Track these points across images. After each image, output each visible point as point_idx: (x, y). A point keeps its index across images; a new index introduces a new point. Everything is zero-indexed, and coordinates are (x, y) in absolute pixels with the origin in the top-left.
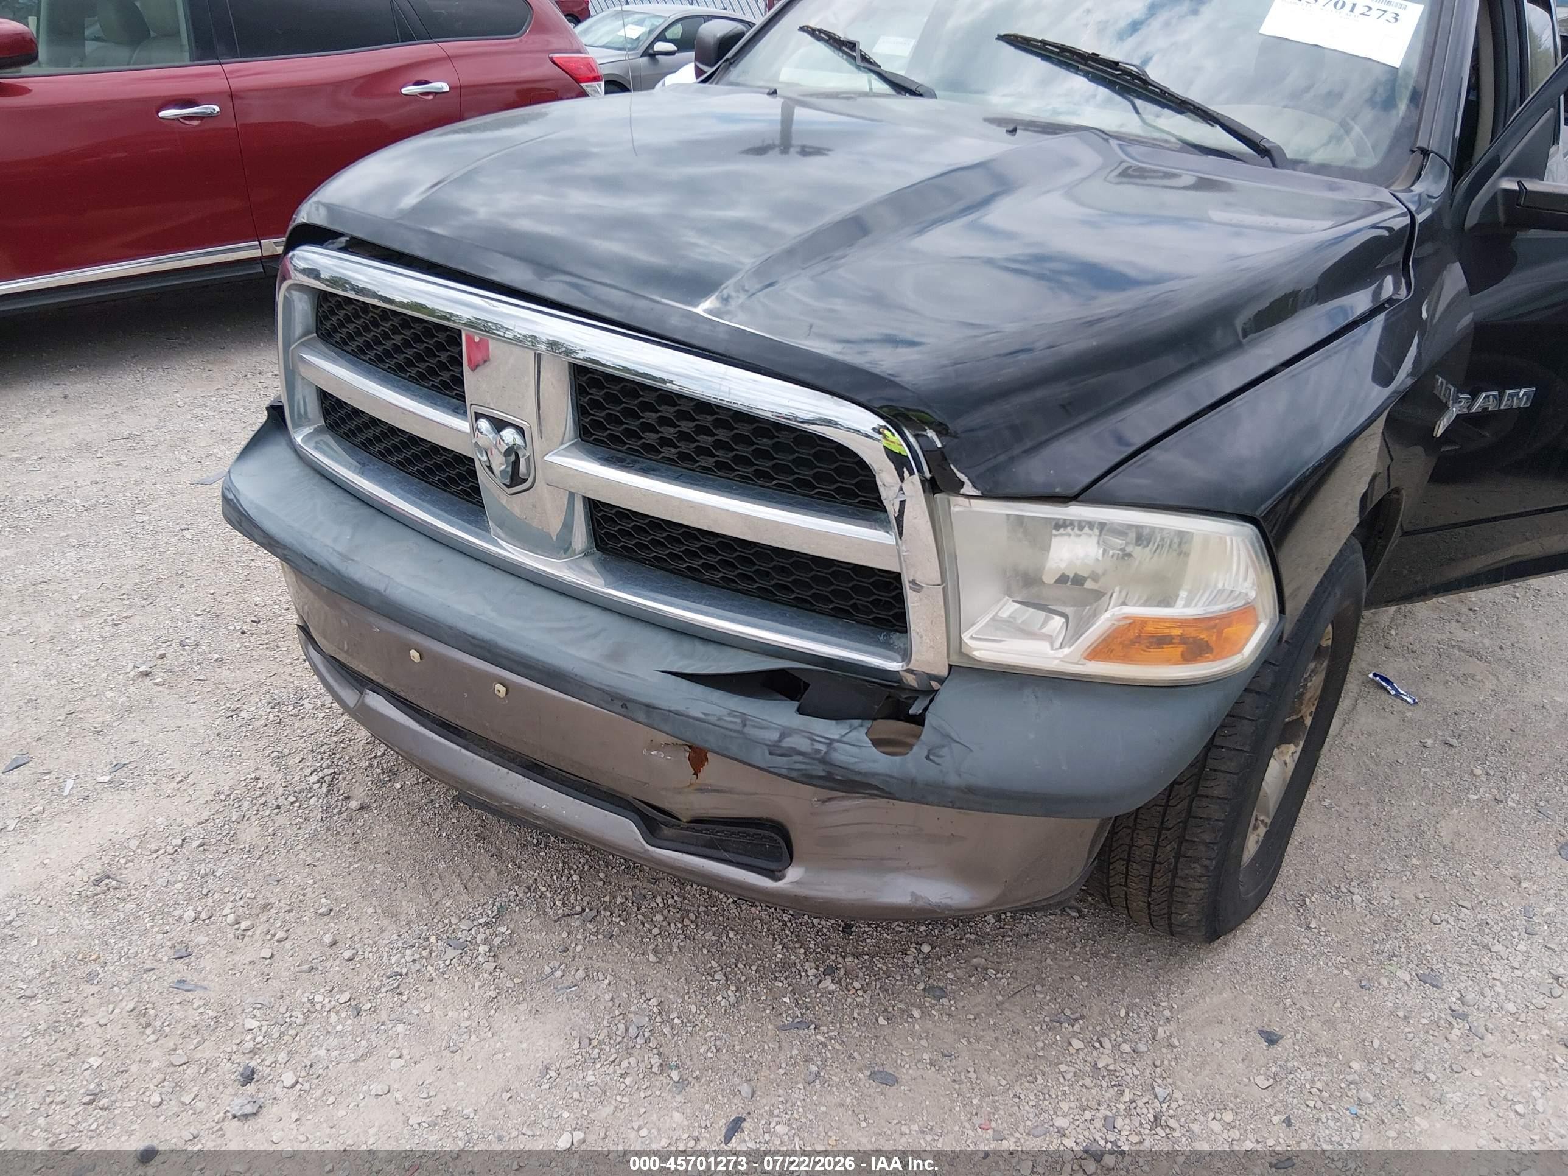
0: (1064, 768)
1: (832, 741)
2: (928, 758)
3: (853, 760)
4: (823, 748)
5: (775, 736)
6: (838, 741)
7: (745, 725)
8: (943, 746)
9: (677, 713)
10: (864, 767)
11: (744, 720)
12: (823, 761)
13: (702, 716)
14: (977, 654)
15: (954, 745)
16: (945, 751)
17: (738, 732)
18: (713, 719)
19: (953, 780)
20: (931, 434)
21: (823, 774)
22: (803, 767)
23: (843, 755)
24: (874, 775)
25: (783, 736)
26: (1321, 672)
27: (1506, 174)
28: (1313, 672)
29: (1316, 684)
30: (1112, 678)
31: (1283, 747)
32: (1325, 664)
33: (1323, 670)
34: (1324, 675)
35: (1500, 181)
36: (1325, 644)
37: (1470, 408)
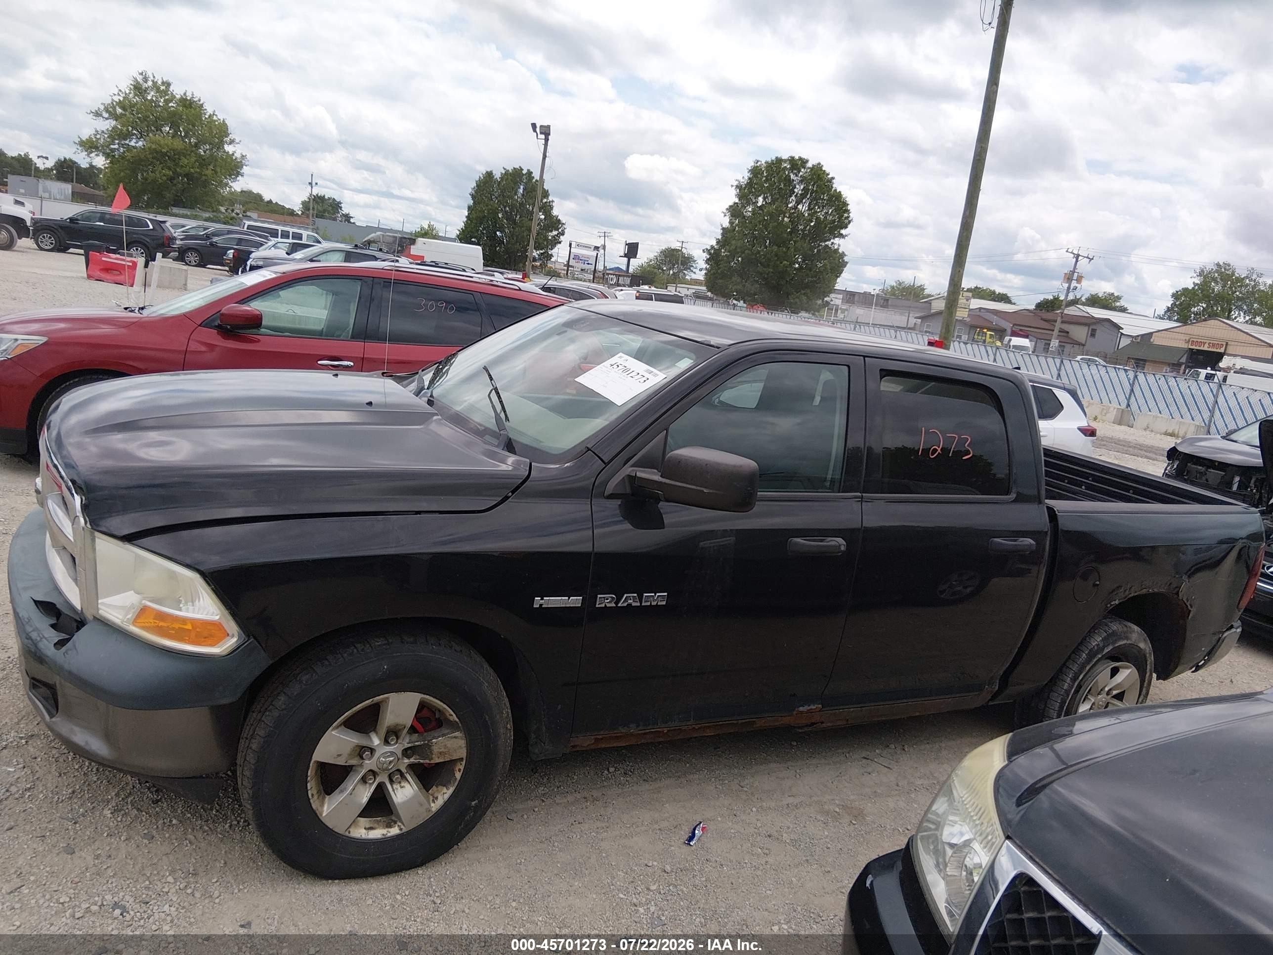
1: (44, 637)
2: (64, 654)
3: (44, 648)
4: (44, 641)
5: (30, 630)
7: (27, 623)
8: (71, 649)
9: (18, 614)
10: (46, 652)
11: (29, 621)
12: (36, 645)
13: (21, 616)
15: (74, 651)
16: (70, 652)
17: (24, 625)
18: (22, 618)
20: (84, 498)
21: (34, 651)
22: (30, 646)
23: (46, 646)
24: (47, 656)
25: (32, 631)
26: (452, 738)
27: (632, 466)
28: (443, 735)
29: (449, 745)
30: (140, 637)
31: (440, 787)
32: (457, 734)
33: (455, 737)
34: (462, 743)
35: (628, 470)
36: (451, 718)
37: (617, 603)
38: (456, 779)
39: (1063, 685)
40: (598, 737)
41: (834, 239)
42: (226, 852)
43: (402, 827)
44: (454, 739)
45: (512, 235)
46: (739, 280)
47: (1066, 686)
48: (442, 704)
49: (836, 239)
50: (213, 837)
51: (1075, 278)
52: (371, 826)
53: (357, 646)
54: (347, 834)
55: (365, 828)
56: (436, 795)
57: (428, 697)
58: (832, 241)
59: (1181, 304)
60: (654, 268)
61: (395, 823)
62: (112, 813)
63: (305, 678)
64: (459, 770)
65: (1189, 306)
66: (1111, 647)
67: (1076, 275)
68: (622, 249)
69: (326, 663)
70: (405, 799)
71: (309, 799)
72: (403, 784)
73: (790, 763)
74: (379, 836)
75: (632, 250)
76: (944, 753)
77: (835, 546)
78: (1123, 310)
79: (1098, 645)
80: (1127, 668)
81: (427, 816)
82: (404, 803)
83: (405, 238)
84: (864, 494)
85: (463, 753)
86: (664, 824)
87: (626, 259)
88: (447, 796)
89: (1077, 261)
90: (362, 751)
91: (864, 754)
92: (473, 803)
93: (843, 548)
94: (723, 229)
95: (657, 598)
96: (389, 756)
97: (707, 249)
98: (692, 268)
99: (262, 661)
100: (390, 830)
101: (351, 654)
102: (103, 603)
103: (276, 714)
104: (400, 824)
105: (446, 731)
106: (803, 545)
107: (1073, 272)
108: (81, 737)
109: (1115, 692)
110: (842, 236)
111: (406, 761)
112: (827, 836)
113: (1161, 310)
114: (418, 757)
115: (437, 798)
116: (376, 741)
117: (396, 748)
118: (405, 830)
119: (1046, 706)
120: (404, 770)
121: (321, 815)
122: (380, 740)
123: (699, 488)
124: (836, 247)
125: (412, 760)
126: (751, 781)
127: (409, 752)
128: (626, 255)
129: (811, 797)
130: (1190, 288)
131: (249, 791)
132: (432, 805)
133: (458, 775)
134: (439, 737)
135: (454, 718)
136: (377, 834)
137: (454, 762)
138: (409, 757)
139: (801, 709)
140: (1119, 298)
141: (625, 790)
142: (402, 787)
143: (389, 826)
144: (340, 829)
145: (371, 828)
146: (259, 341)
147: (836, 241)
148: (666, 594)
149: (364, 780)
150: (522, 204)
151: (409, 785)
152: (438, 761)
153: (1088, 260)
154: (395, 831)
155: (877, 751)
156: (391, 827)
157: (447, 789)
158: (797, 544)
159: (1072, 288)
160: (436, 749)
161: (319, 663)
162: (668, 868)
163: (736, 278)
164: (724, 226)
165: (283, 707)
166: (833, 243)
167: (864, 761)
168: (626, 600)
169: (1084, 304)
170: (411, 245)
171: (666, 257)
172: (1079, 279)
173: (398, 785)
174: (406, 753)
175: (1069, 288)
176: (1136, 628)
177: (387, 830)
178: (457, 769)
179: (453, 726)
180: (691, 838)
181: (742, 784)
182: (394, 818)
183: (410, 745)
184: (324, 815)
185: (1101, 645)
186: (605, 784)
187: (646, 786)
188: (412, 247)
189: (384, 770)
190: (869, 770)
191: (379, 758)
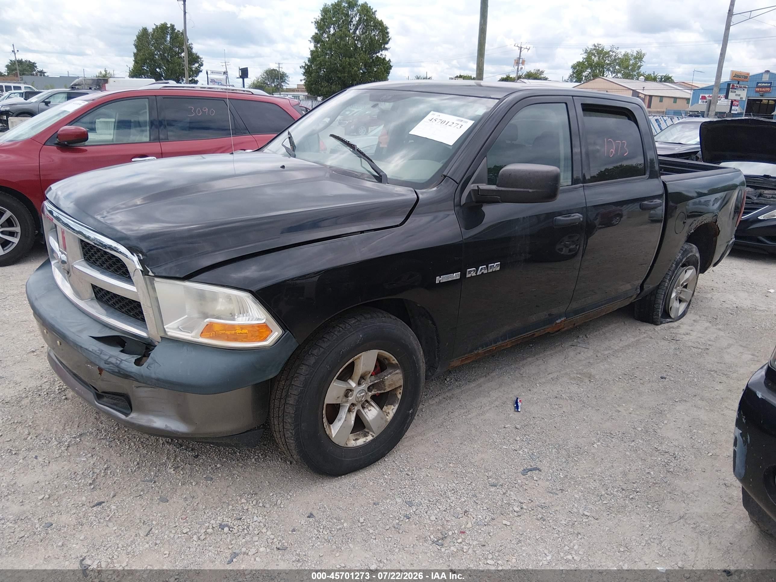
0: (188, 374)
1: (122, 360)
2: (147, 367)
3: (126, 367)
4: (118, 362)
5: (107, 357)
6: (124, 360)
7: (101, 353)
8: (152, 364)
9: (87, 349)
10: (129, 369)
11: (102, 352)
12: (118, 367)
13: (91, 350)
14: (169, 334)
15: (156, 364)
16: (153, 366)
17: (98, 356)
18: (94, 351)
19: (153, 376)
20: (140, 255)
21: (117, 371)
22: (112, 368)
23: (124, 365)
24: (131, 372)
25: (109, 358)
26: (395, 374)
27: (472, 183)
28: (390, 373)
29: (394, 379)
30: (209, 344)
31: (389, 406)
32: (398, 371)
33: (397, 373)
34: (400, 376)
35: (471, 186)
36: (394, 362)
37: (476, 273)
38: (398, 399)
39: (665, 284)
40: (463, 359)
41: (382, 51)
42: (264, 476)
43: (373, 434)
44: (397, 375)
45: (168, 69)
46: (327, 84)
47: (666, 285)
48: (389, 354)
49: (384, 51)
50: (249, 469)
51: (521, 62)
52: (356, 438)
53: (340, 325)
54: (346, 446)
55: (354, 440)
56: (387, 411)
57: (382, 351)
58: (381, 52)
59: (577, 72)
60: (262, 83)
61: (368, 433)
62: (174, 470)
63: (315, 352)
64: (400, 393)
65: (583, 72)
66: (685, 258)
67: (521, 60)
68: (238, 73)
69: (325, 340)
70: (373, 417)
71: (325, 429)
72: (369, 409)
73: (537, 356)
74: (363, 443)
75: (244, 73)
76: (608, 335)
77: (577, 219)
78: (546, 79)
79: (680, 258)
80: (691, 269)
81: (385, 425)
82: (374, 419)
83: (100, 79)
84: (585, 185)
85: (401, 383)
86: (497, 403)
87: (241, 80)
88: (394, 411)
89: (521, 51)
90: (348, 392)
91: (570, 343)
92: (410, 411)
93: (581, 219)
94: (311, 51)
95: (495, 266)
96: (361, 393)
97: (302, 66)
98: (286, 81)
99: (294, 344)
100: (367, 438)
101: (339, 331)
102: (167, 328)
103: (302, 378)
104: (371, 433)
105: (391, 371)
106: (563, 220)
107: (519, 58)
108: (159, 423)
109: (685, 284)
110: (386, 49)
111: (370, 394)
112: (583, 391)
113: (566, 77)
114: (376, 390)
115: (389, 413)
116: (353, 384)
117: (364, 386)
118: (375, 436)
119: (656, 298)
120: (369, 400)
121: (332, 437)
122: (356, 384)
123: (525, 190)
124: (384, 56)
125: (373, 393)
126: (524, 370)
127: (371, 388)
128: (241, 77)
129: (560, 372)
130: (581, 61)
131: (291, 431)
132: (387, 417)
133: (399, 396)
134: (388, 375)
135: (396, 361)
136: (361, 441)
137: (396, 389)
138: (371, 392)
139: (557, 322)
140: (542, 72)
141: (462, 389)
142: (370, 410)
143: (365, 436)
144: (342, 444)
145: (356, 439)
146: (86, 150)
147: (384, 52)
148: (499, 263)
149: (350, 411)
150: (171, 49)
151: (374, 409)
152: (388, 390)
153: (527, 50)
154: (370, 438)
155: (575, 340)
156: (367, 436)
157: (394, 406)
158: (560, 220)
159: (519, 69)
160: (387, 383)
161: (320, 341)
162: (518, 426)
163: (325, 84)
164: (311, 49)
165: (307, 373)
166: (381, 55)
167: (573, 347)
168: (481, 271)
169: (524, 78)
170: (105, 83)
171: (268, 75)
172: (523, 63)
173: (367, 410)
174: (369, 389)
175: (518, 69)
176: (694, 246)
177: (365, 438)
178: (398, 393)
179: (394, 367)
180: (517, 407)
181: (521, 373)
182: (366, 430)
183: (371, 384)
184: (333, 437)
185: (681, 258)
186: (449, 388)
187: (473, 385)
188: (106, 85)
189: (359, 402)
190: (578, 351)
191: (357, 395)
